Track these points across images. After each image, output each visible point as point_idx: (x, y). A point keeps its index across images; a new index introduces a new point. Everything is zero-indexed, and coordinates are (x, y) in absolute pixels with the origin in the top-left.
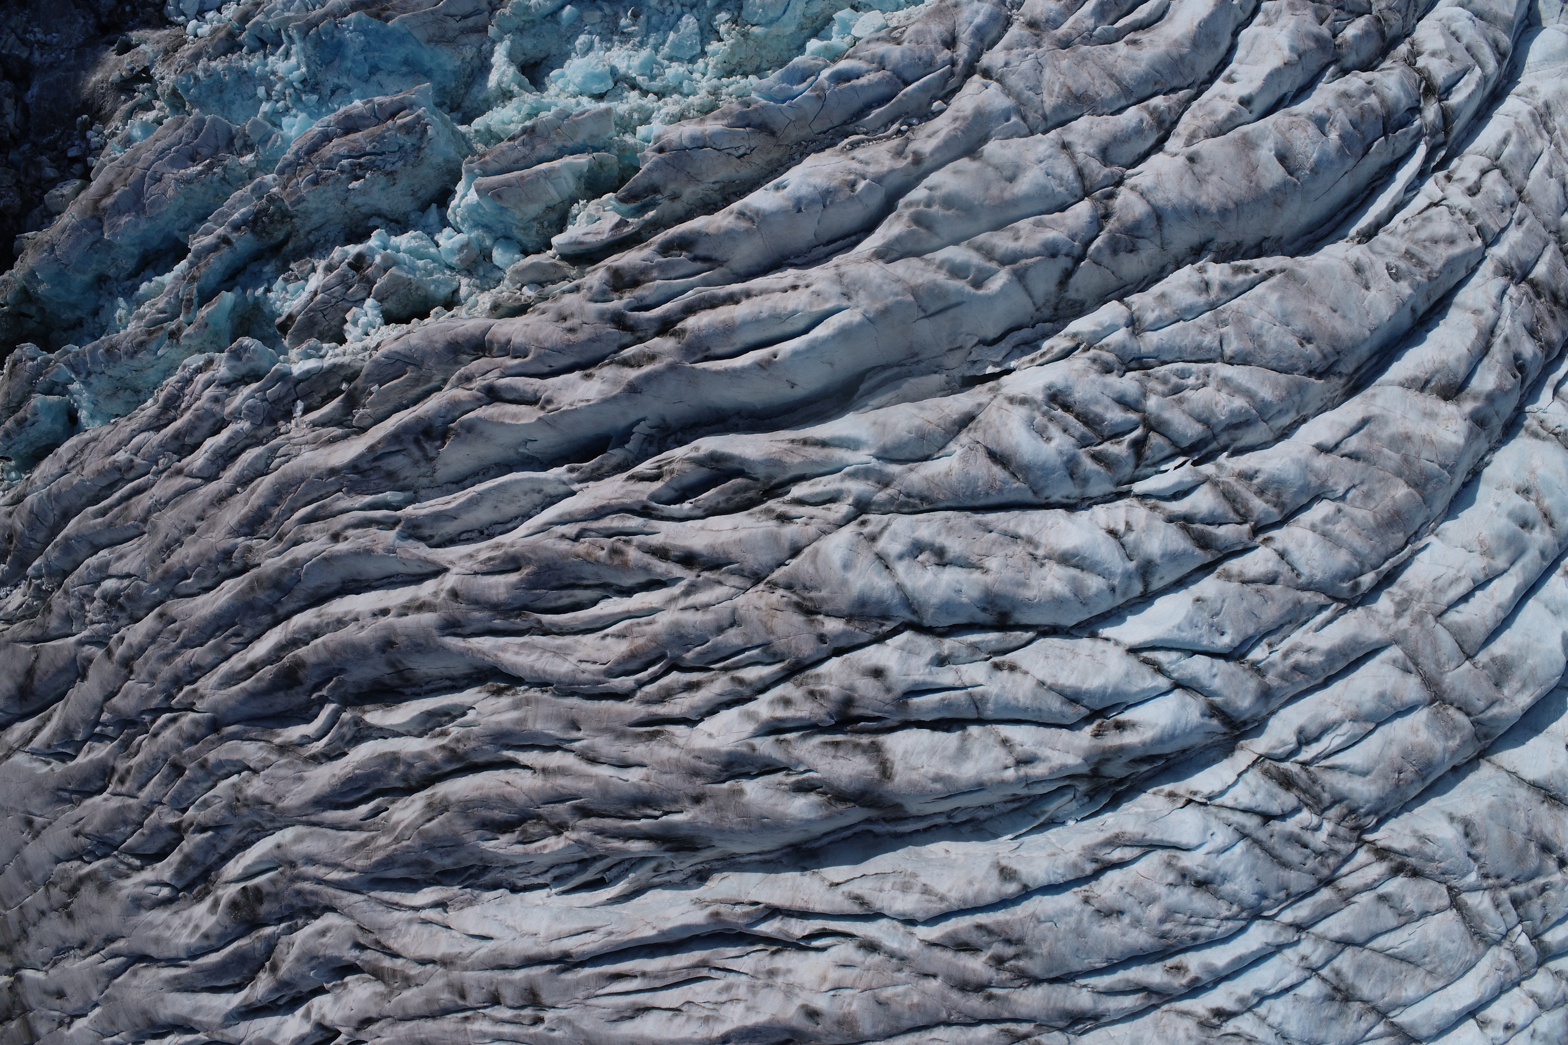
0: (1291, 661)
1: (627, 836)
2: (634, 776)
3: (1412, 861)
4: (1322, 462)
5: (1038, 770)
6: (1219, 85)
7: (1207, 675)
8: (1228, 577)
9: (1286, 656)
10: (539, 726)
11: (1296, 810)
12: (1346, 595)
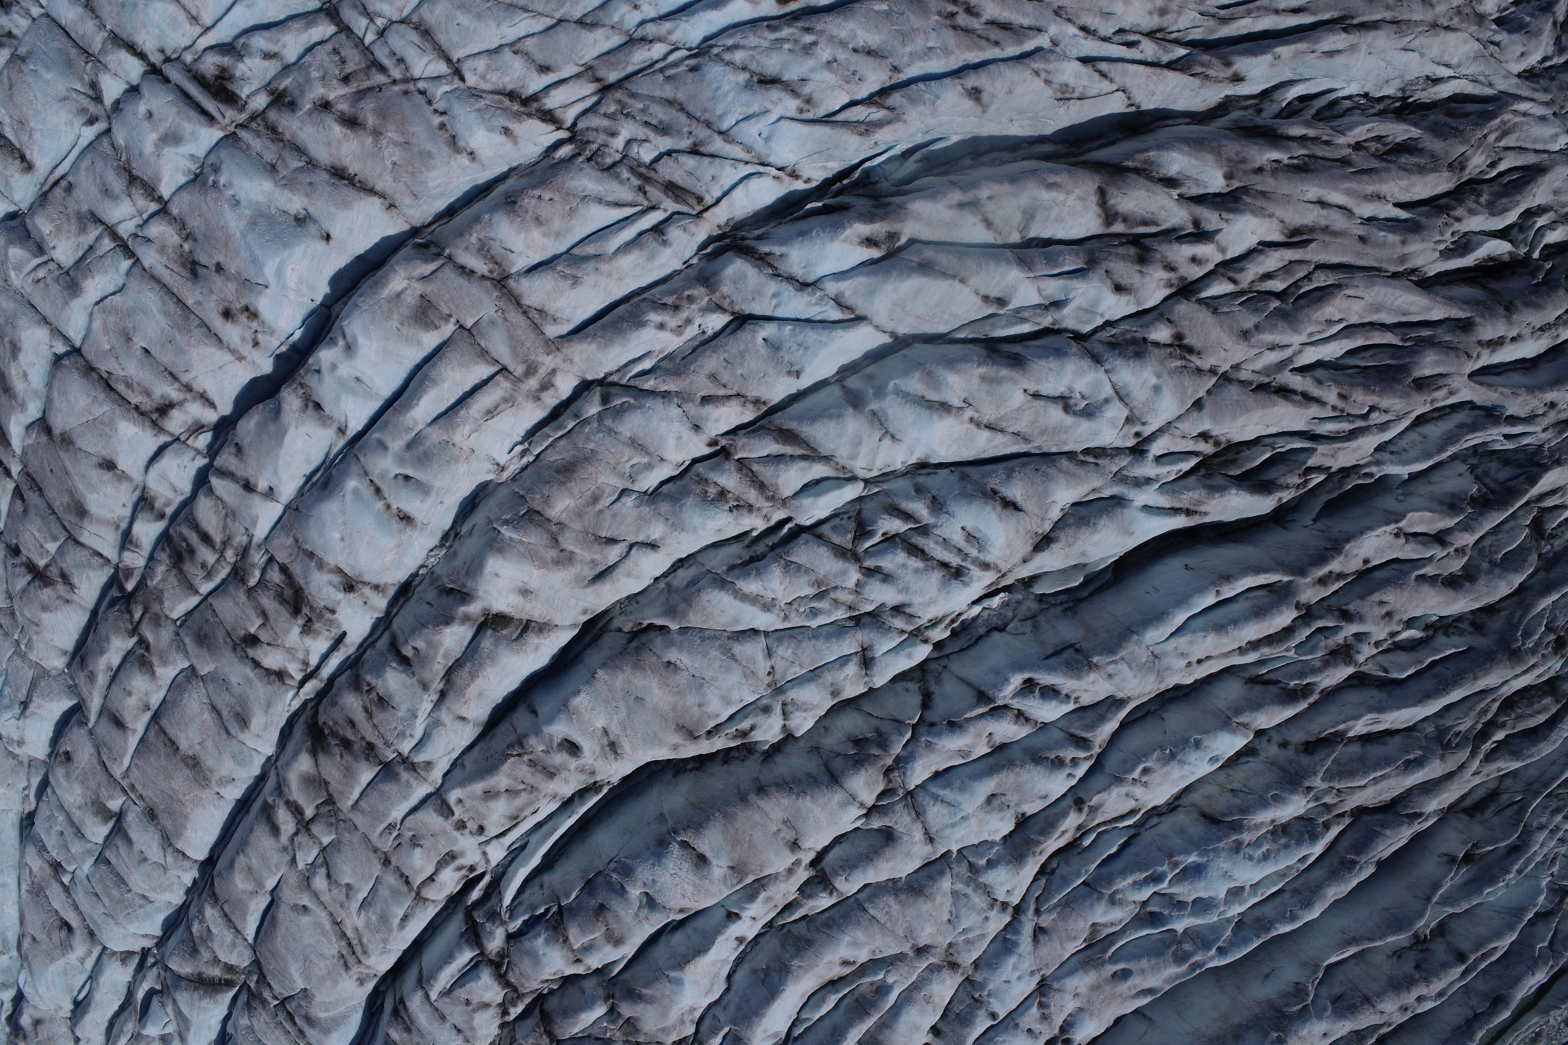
0: (684, 315)
1: (1303, 139)
2: (1313, 191)
3: (516, 107)
4: (656, 531)
5: (956, 196)
6: (751, 936)
7: (786, 294)
8: (757, 402)
9: (689, 321)
10: (1392, 237)
11: (657, 160)
12: (614, 390)
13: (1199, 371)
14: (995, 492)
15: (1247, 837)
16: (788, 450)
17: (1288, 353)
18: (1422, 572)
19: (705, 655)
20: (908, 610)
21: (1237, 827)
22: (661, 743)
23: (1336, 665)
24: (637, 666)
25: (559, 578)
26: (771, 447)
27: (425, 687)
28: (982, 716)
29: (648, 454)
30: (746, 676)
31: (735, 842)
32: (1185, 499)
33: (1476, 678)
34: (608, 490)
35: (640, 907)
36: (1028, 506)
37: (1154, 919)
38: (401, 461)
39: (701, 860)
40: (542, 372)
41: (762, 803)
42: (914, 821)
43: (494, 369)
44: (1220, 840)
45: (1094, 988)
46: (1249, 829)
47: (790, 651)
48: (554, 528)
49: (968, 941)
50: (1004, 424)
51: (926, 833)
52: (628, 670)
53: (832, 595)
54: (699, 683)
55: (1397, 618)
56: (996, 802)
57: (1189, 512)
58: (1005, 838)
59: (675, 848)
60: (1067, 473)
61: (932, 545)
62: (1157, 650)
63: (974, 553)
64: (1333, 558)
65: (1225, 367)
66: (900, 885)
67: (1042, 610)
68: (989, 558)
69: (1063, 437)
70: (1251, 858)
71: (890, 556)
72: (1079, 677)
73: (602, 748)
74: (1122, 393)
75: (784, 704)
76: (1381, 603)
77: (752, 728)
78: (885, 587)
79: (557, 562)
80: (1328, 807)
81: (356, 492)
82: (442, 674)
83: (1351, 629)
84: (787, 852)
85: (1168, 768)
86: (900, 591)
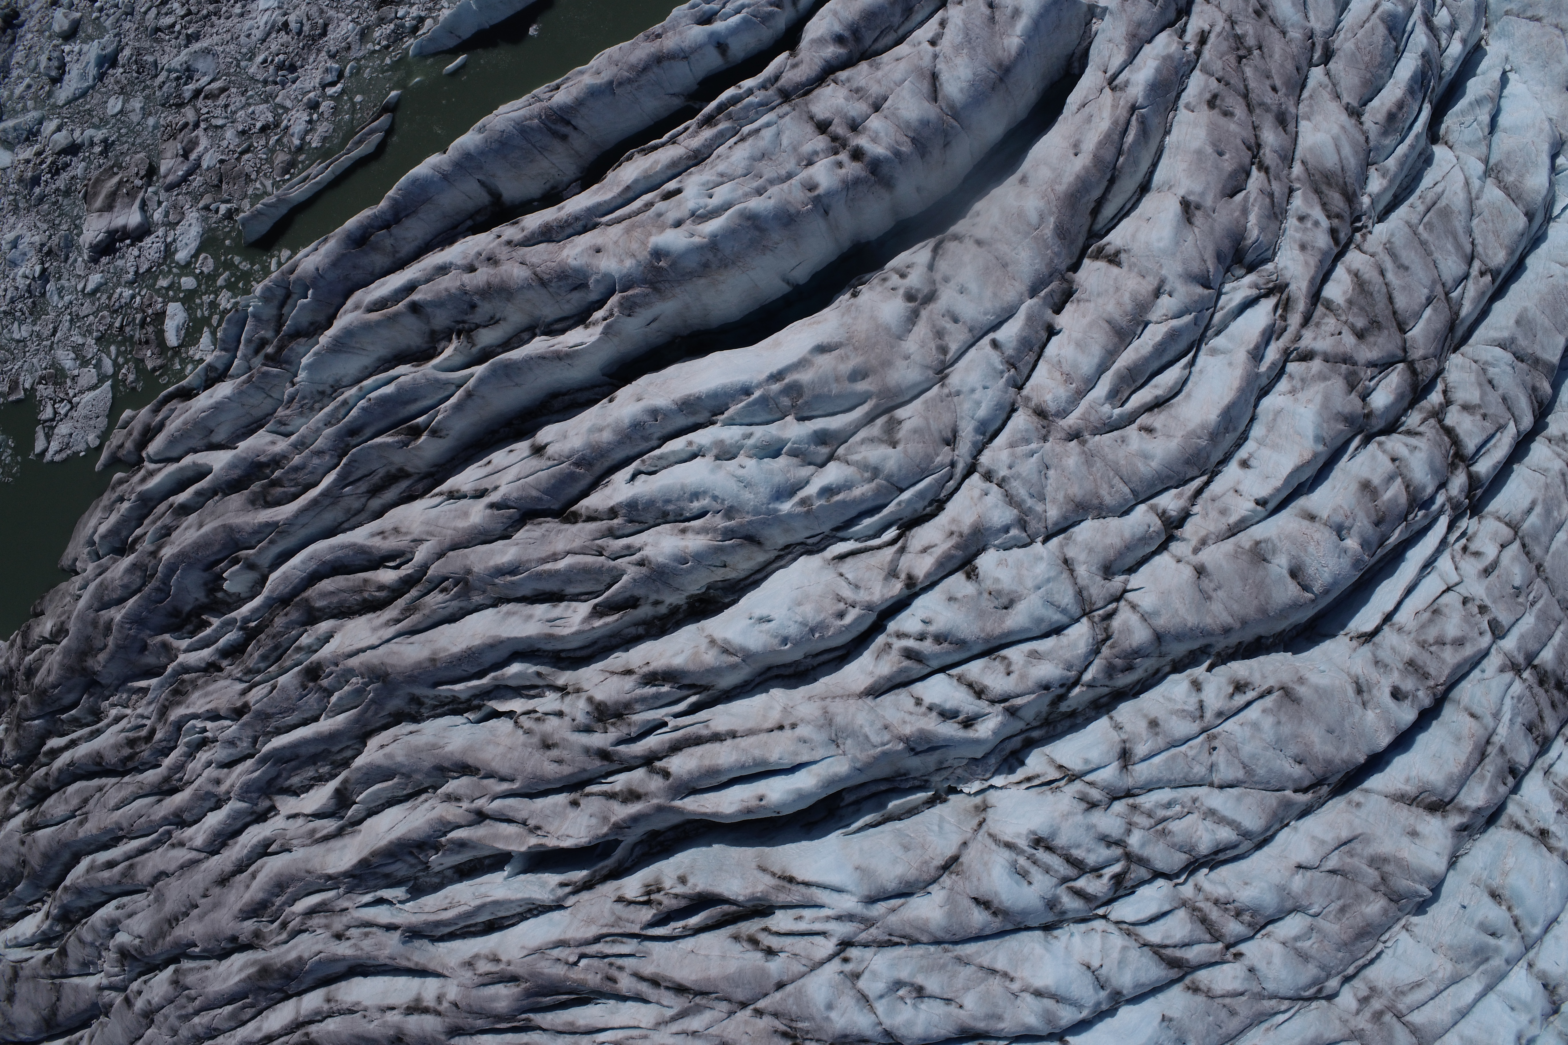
4: (1297, 880)
6: (1233, 470)
8: (1195, 989)
13: (776, 1015)
14: (995, 914)
15: (720, 522)
16: (1178, 953)
17: (676, 1027)
18: (505, 786)
19: (1270, 771)
20: (1084, 805)
21: (729, 534)
22: (1317, 689)
23: (616, 703)
24: (1329, 762)
25: (1385, 846)
26: (1192, 954)
27: (1502, 750)
28: (1018, 696)
29: (1296, 949)
30: (1237, 749)
31: (1260, 586)
32: (796, 895)
33: (433, 660)
34: (1331, 917)
35: (1349, 529)
36: (968, 903)
37: (822, 438)
38: (1497, 950)
39: (1294, 574)
40: (1367, 1013)
41: (1230, 620)
42: (1087, 588)
43: (1408, 1018)
44: (750, 523)
45: (887, 364)
46: (715, 530)
47: (1195, 770)
48: (1382, 888)
49: (1028, 441)
50: (980, 974)
51: (1072, 571)
52: (1337, 761)
53: (1152, 821)
54: (1279, 745)
55: (535, 740)
56: (1004, 601)
57: (791, 880)
58: (984, 549)
59: (1317, 588)
60: (922, 931)
61: (1061, 869)
62: (833, 749)
63: (1022, 861)
64: (624, 821)
65: (745, 1014)
66: (1095, 513)
67: (930, 774)
68: (1006, 854)
69: (924, 962)
70: (715, 498)
71: (1101, 860)
72: (921, 731)
73: (1370, 691)
74: (863, 1002)
75: (1202, 717)
76: (559, 762)
77: (1232, 695)
78: (1107, 832)
79: (1386, 860)
80: (612, 534)
81: (1534, 923)
82: (1487, 760)
83: (598, 740)
84: (1210, 566)
85: (819, 618)
86: (1094, 826)
